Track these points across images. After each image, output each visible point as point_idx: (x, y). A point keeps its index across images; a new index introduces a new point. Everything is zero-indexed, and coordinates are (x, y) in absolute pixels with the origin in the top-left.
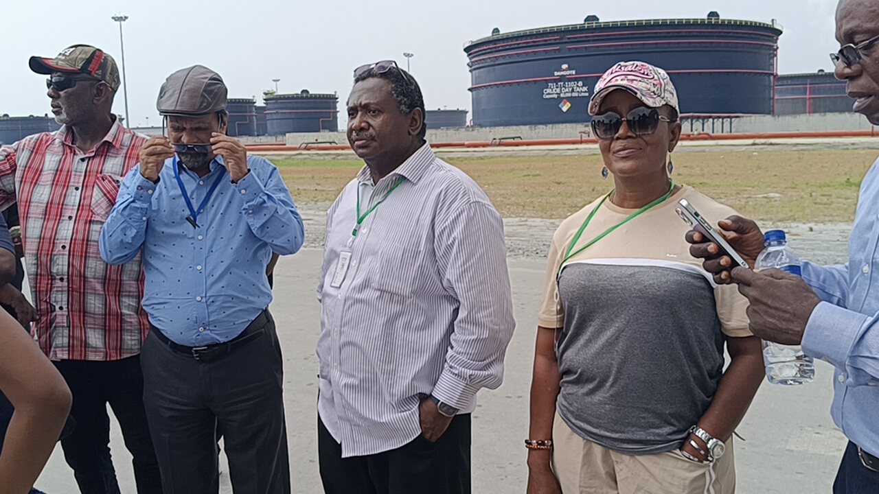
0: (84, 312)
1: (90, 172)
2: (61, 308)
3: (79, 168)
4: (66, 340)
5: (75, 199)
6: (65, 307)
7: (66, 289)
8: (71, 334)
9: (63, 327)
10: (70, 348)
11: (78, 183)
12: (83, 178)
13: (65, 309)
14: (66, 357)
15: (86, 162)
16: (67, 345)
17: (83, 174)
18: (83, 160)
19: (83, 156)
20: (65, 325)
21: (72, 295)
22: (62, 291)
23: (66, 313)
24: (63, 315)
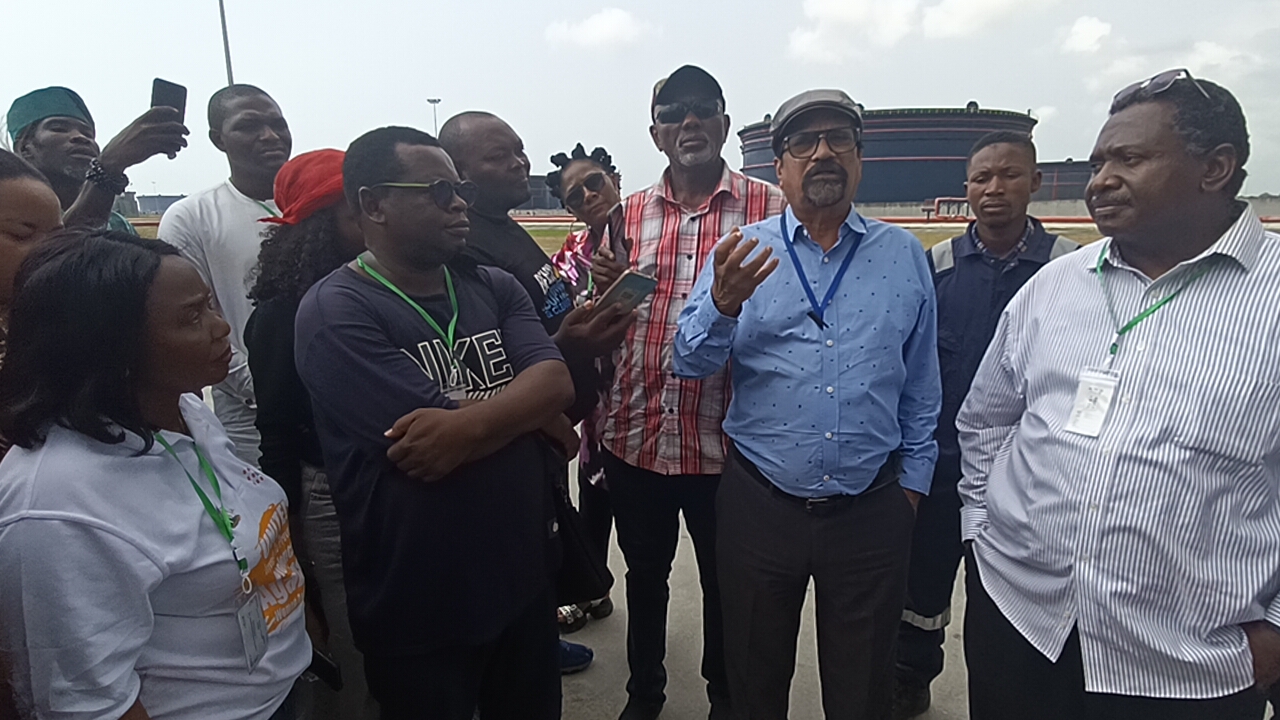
0: (697, 415)
1: (704, 234)
2: (671, 411)
3: (690, 229)
4: (678, 451)
5: (688, 271)
6: (676, 409)
7: (678, 387)
8: (684, 443)
9: (674, 434)
10: (683, 460)
11: (691, 249)
12: (695, 243)
13: (676, 412)
14: (679, 472)
15: (698, 221)
16: (678, 456)
17: (696, 237)
18: (693, 219)
19: (695, 215)
20: (677, 432)
21: (685, 394)
22: (674, 390)
23: (677, 417)
24: (673, 420)
